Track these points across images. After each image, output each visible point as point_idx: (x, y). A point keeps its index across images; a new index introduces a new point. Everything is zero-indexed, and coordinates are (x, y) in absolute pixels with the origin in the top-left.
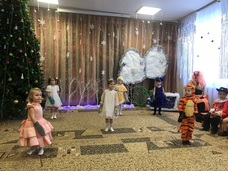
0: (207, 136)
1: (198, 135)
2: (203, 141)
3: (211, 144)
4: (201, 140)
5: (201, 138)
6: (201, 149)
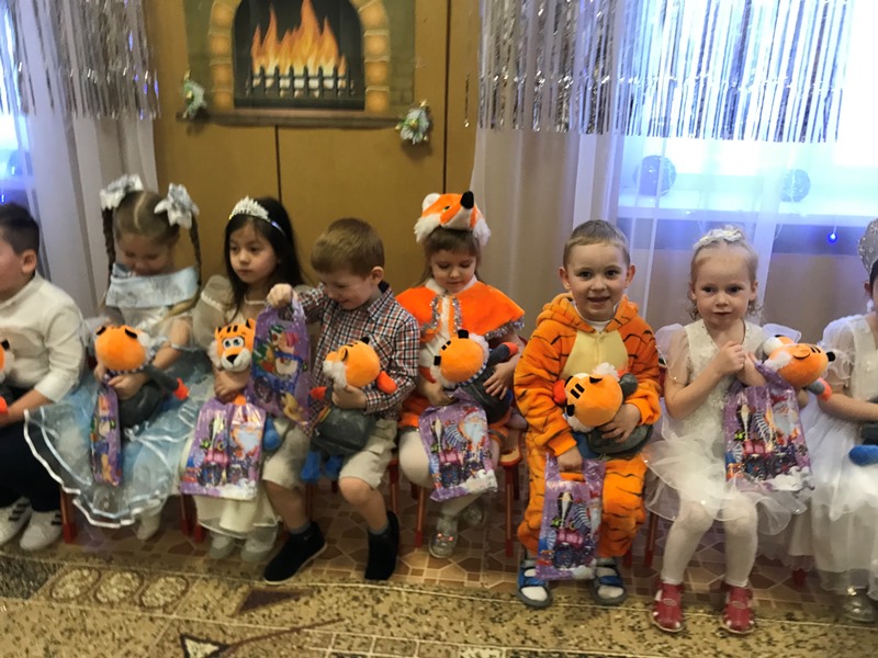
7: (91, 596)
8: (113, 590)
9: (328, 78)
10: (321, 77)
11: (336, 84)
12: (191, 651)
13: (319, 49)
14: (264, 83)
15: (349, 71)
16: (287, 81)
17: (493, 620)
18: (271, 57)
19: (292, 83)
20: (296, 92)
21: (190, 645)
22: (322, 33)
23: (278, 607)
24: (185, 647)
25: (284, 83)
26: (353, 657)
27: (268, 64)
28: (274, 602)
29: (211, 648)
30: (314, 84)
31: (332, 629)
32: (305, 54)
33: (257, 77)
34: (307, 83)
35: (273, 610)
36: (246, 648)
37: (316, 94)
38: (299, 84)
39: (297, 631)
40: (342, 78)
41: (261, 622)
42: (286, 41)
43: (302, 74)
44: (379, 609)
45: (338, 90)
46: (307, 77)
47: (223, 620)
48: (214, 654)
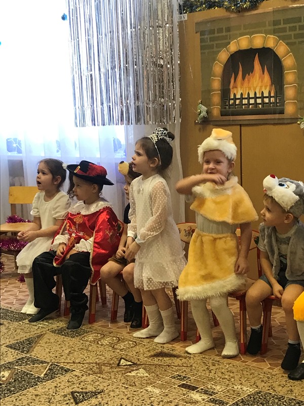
0: (52, 341)
1: (22, 343)
2: (42, 362)
3: (68, 367)
4: (34, 361)
5: (33, 354)
6: (37, 395)
7: (96, 341)
8: (106, 341)
9: (266, 97)
10: (263, 97)
11: (270, 100)
12: (121, 362)
13: (262, 82)
14: (235, 102)
15: (276, 93)
16: (246, 100)
17: (262, 381)
18: (239, 89)
19: (249, 101)
20: (251, 106)
21: (122, 361)
22: (263, 74)
23: (168, 358)
24: (120, 361)
25: (245, 101)
26: (184, 377)
27: (237, 92)
28: (167, 357)
29: (130, 363)
30: (259, 101)
31: (184, 369)
32: (255, 86)
33: (232, 99)
34: (256, 101)
35: (165, 359)
36: (143, 366)
37: (260, 106)
38: (252, 101)
39: (169, 366)
40: (273, 97)
41: (156, 361)
42: (246, 79)
43: (253, 96)
44: (212, 367)
45: (271, 103)
46: (256, 98)
47: (141, 357)
48: (130, 365)
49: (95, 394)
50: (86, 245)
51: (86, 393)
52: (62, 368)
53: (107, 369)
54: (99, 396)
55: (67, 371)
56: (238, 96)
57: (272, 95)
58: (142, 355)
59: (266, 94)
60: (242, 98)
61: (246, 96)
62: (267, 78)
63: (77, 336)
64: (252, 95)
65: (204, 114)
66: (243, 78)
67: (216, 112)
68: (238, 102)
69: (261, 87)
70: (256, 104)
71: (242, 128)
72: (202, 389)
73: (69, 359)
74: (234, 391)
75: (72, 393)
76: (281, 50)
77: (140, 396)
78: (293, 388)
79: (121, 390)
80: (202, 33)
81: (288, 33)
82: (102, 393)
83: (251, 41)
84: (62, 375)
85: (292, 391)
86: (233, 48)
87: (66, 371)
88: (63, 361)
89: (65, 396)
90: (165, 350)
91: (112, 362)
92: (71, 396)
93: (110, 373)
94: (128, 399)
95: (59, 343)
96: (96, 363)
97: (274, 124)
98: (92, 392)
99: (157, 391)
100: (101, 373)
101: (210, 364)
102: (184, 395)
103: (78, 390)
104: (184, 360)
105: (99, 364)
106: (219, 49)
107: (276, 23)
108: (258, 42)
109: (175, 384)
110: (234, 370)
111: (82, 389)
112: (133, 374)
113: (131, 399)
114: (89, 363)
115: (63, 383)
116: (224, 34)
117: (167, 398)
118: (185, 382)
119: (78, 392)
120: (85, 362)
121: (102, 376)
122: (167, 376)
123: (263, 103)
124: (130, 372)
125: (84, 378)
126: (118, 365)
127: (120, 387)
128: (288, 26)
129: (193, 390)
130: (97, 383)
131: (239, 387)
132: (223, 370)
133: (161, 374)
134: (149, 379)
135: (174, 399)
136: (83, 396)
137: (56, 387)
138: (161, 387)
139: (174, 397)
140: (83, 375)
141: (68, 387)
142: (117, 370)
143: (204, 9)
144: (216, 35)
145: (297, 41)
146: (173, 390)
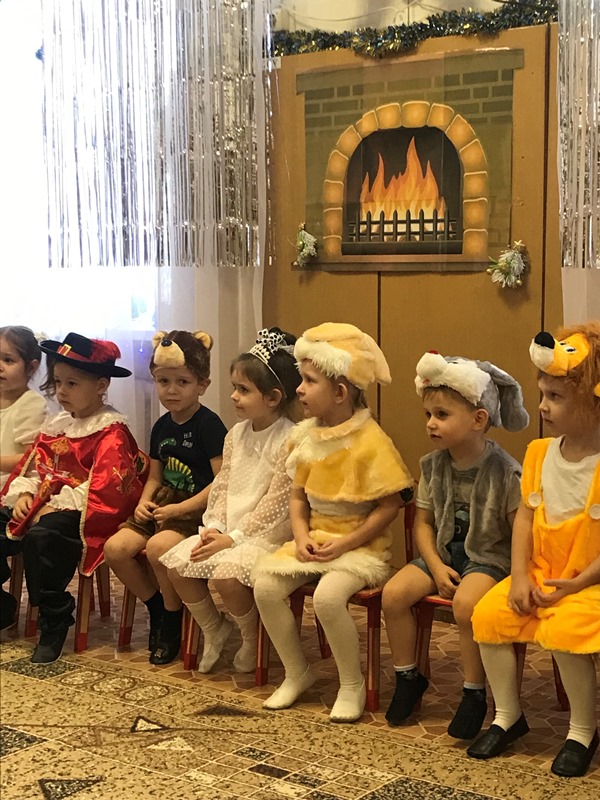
3: (33, 733)
7: (89, 686)
8: (108, 686)
9: (429, 221)
10: (422, 221)
11: (435, 227)
12: (139, 725)
13: (421, 192)
14: (370, 229)
15: (448, 213)
16: (391, 226)
17: (412, 760)
18: (378, 204)
19: (395, 228)
20: (399, 237)
21: (141, 722)
22: (424, 176)
23: (230, 718)
24: (136, 722)
25: (388, 228)
26: (262, 753)
27: (374, 210)
28: (230, 715)
29: (156, 727)
30: (415, 228)
31: (262, 737)
32: (408, 198)
33: (364, 223)
34: (409, 227)
35: (224, 719)
36: (182, 732)
37: (417, 237)
38: (402, 228)
39: (232, 732)
40: (441, 221)
41: (208, 722)
42: (392, 186)
43: (405, 219)
44: (316, 735)
45: (438, 233)
46: (409, 222)
47: (178, 716)
48: (156, 730)
49: (86, 784)
50: (74, 498)
51: (69, 782)
52: (21, 736)
53: (110, 737)
54: (95, 788)
55: (31, 741)
56: (376, 218)
57: (440, 217)
58: (179, 712)
59: (429, 216)
60: (382, 222)
61: (391, 219)
62: (431, 184)
63: (52, 676)
64: (402, 216)
65: (309, 249)
66: (386, 184)
67: (333, 247)
68: (374, 228)
69: (420, 202)
70: (409, 232)
71: (382, 278)
72: (296, 775)
73: (34, 718)
74: (357, 779)
75: (42, 782)
76: (459, 131)
77: (175, 787)
78: (469, 773)
79: (137, 777)
80: (309, 95)
81: (472, 100)
82: (101, 783)
83: (402, 115)
84: (22, 748)
85: (467, 778)
86: (367, 125)
87: (28, 740)
88: (23, 722)
89: (28, 788)
90: (225, 703)
91: (119, 725)
92: (38, 788)
93: (115, 745)
94: (151, 793)
95: (15, 688)
96: (89, 727)
97: (444, 273)
98: (80, 781)
99: (209, 779)
100: (98, 744)
101: (313, 728)
102: (261, 786)
103: (52, 776)
104: (261, 721)
105: (94, 728)
106: (342, 127)
107: (449, 80)
108: (415, 115)
109: (242, 765)
110: (358, 739)
111: (61, 774)
112: (162, 746)
113: (158, 793)
114: (76, 727)
115: (23, 764)
116: (351, 97)
117: (228, 791)
118: (263, 763)
119: (53, 781)
120: (66, 724)
121: (100, 751)
122: (227, 751)
123: (423, 232)
124: (156, 743)
125: (64, 754)
126: (133, 729)
127: (135, 771)
128: (471, 87)
129: (279, 777)
130: (91, 764)
131: (368, 771)
132: (337, 741)
133: (216, 747)
134: (194, 757)
135: (241, 794)
136: (63, 789)
137: (8, 771)
138: (217, 770)
139: (242, 790)
140: (62, 749)
141: (33, 771)
142: (130, 739)
143: (313, 50)
144: (336, 99)
145: (489, 115)
146: (240, 777)
